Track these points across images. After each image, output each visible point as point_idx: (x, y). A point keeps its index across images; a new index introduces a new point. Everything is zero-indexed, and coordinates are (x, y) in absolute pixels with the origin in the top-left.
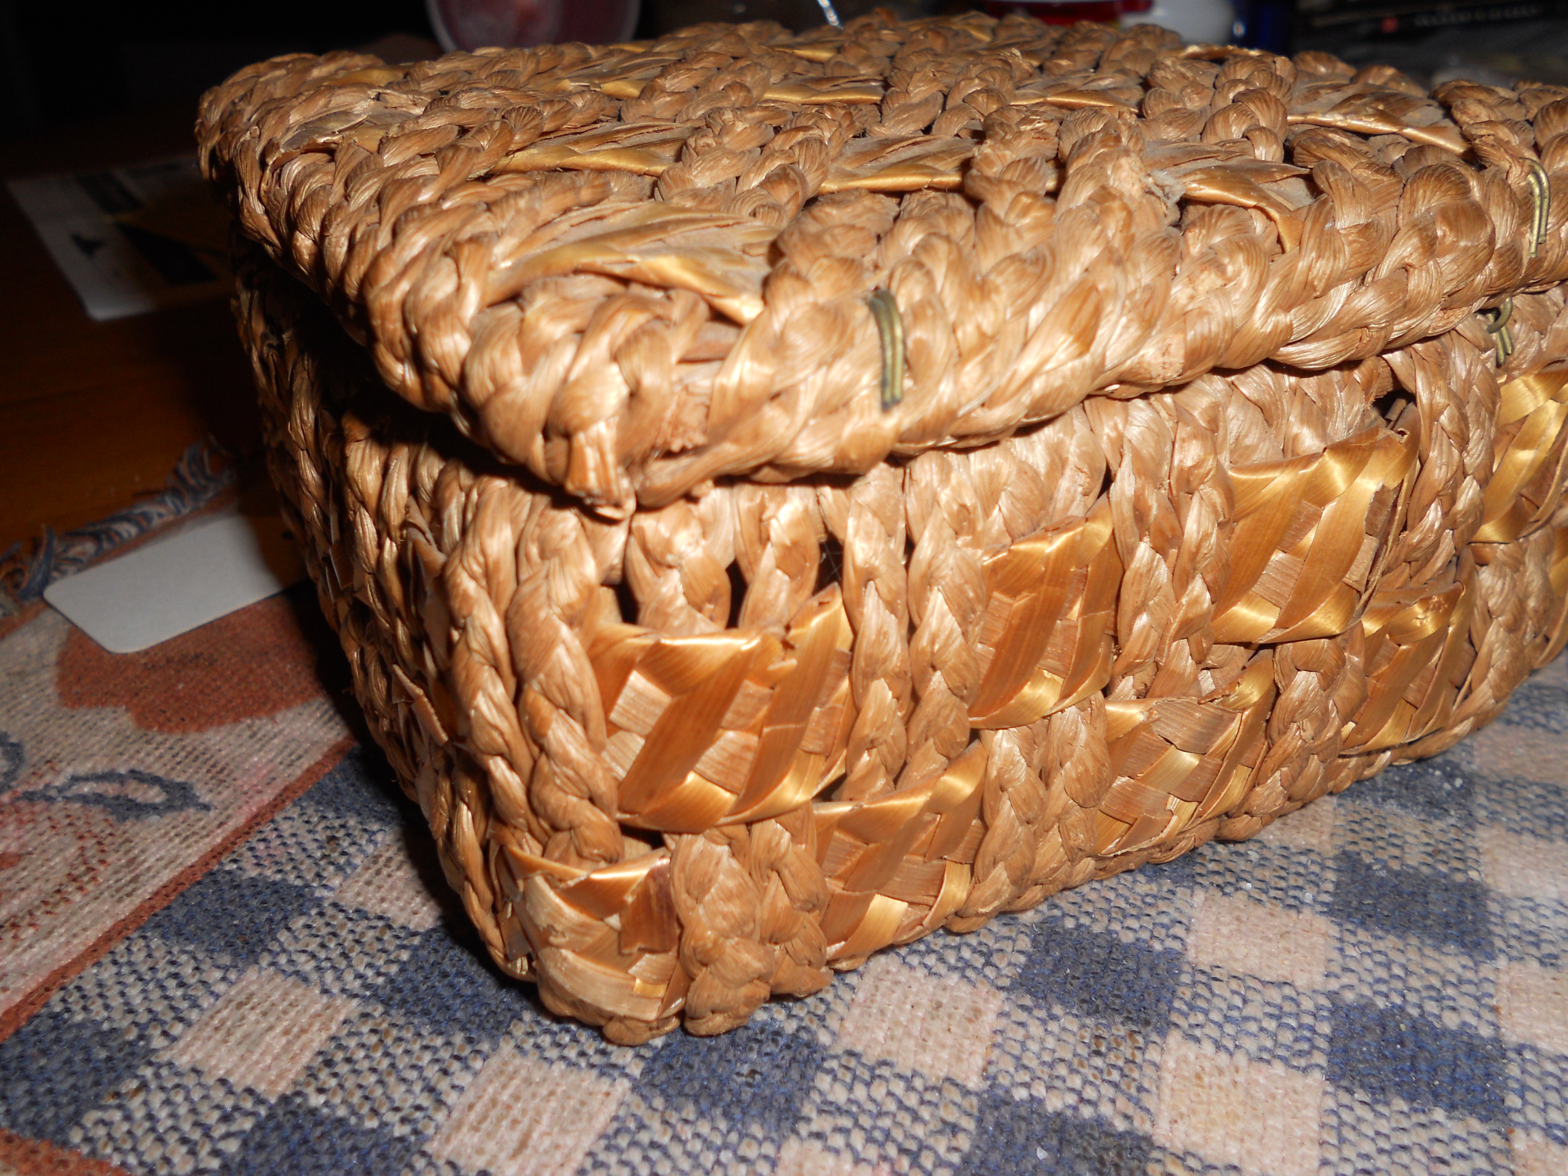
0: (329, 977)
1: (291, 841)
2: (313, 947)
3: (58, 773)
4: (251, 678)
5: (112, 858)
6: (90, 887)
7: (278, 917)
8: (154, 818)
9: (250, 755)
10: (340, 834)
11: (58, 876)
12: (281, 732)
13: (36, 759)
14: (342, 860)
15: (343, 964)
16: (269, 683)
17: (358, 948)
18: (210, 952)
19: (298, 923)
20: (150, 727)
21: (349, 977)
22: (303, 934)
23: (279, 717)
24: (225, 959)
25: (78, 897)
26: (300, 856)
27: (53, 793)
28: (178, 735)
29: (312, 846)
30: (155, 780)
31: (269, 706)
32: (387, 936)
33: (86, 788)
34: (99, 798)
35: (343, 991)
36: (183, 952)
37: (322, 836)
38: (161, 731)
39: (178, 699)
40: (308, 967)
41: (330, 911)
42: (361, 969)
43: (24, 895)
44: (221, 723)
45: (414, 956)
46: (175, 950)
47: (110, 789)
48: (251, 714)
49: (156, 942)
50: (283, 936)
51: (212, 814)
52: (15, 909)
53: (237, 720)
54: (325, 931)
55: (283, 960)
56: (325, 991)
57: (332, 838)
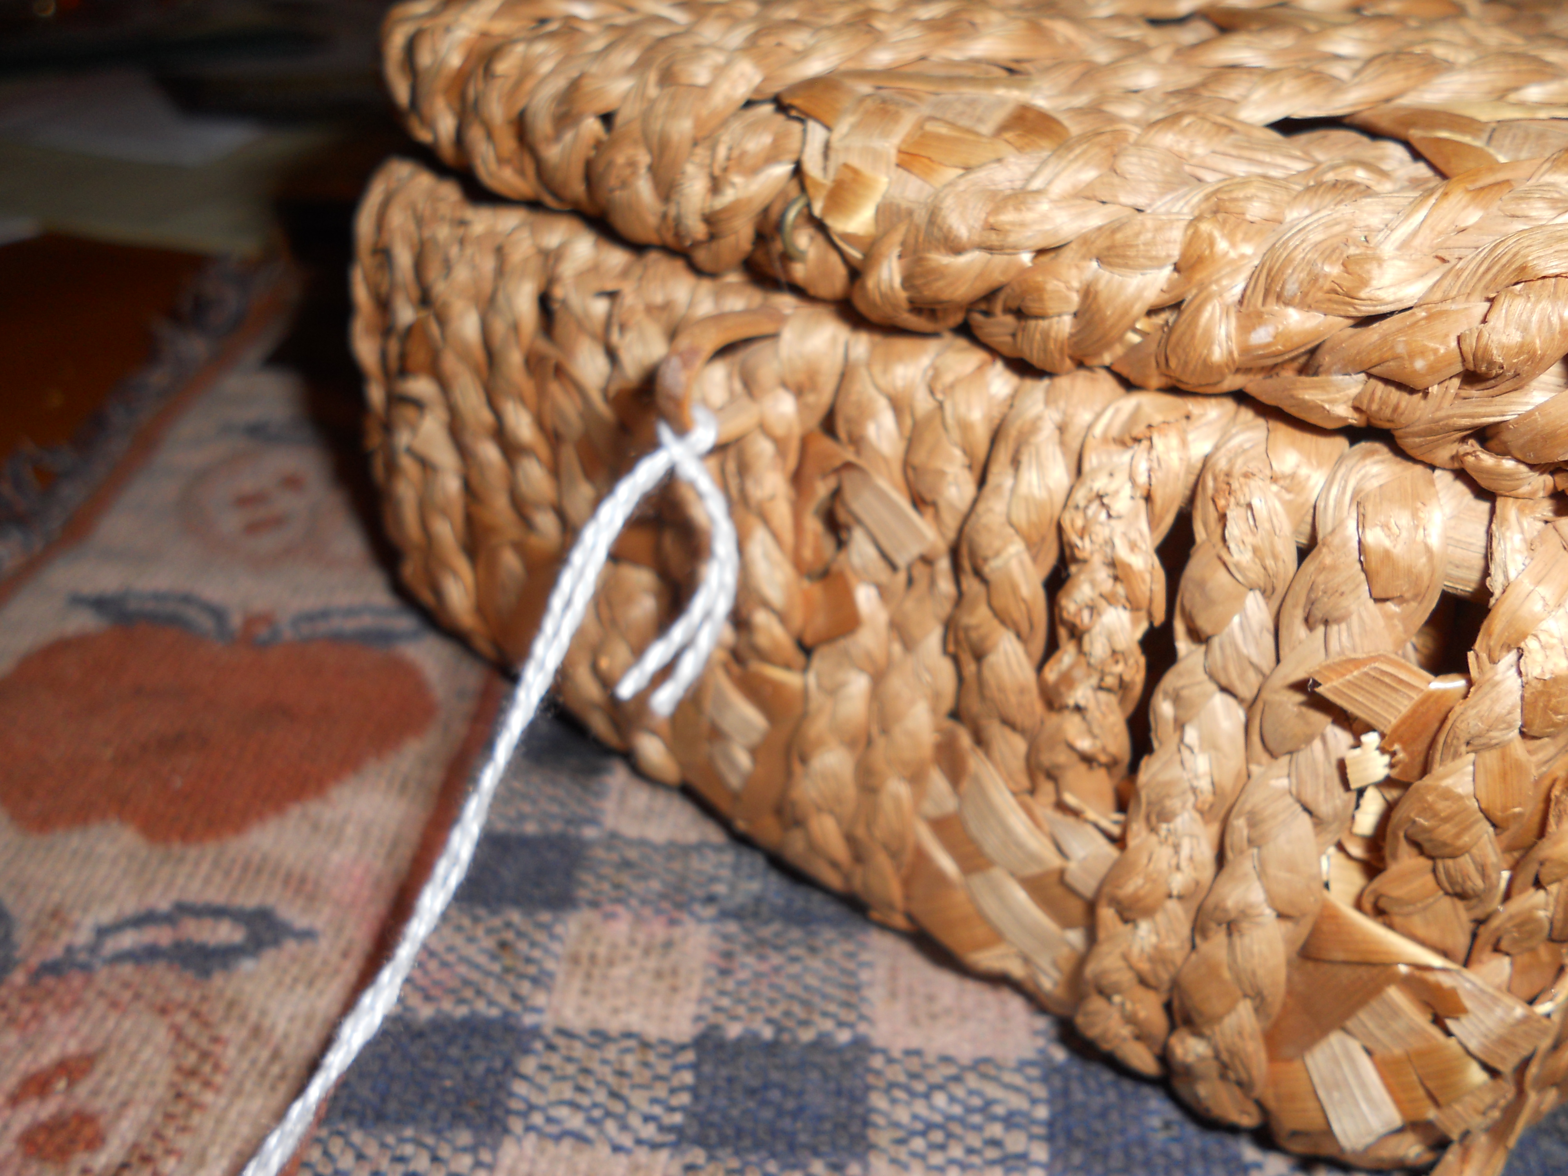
0: (611, 1126)
1: (451, 958)
2: (568, 1093)
3: (75, 927)
5: (226, 1031)
6: (219, 1079)
7: (498, 1064)
8: (247, 965)
9: (328, 854)
10: (510, 936)
11: (164, 1073)
12: (348, 816)
13: (30, 916)
14: (532, 970)
15: (618, 1107)
17: (626, 1082)
18: (437, 1132)
19: (528, 1065)
20: (169, 841)
21: (635, 1121)
22: (544, 1079)
24: (464, 1137)
25: (208, 1097)
26: (475, 976)
27: (82, 957)
28: (214, 846)
29: (482, 960)
30: (218, 912)
32: (652, 1057)
33: (128, 940)
34: (152, 953)
35: (639, 1142)
36: (402, 1140)
37: (489, 943)
38: (187, 843)
40: (576, 1122)
41: (560, 1041)
42: (646, 1108)
43: (131, 1113)
45: (699, 1076)
46: (390, 1139)
47: (163, 936)
49: (357, 1137)
50: (520, 1088)
51: (324, 944)
52: (130, 1137)
54: (571, 1069)
55: (537, 1119)
56: (617, 1149)
57: (504, 945)
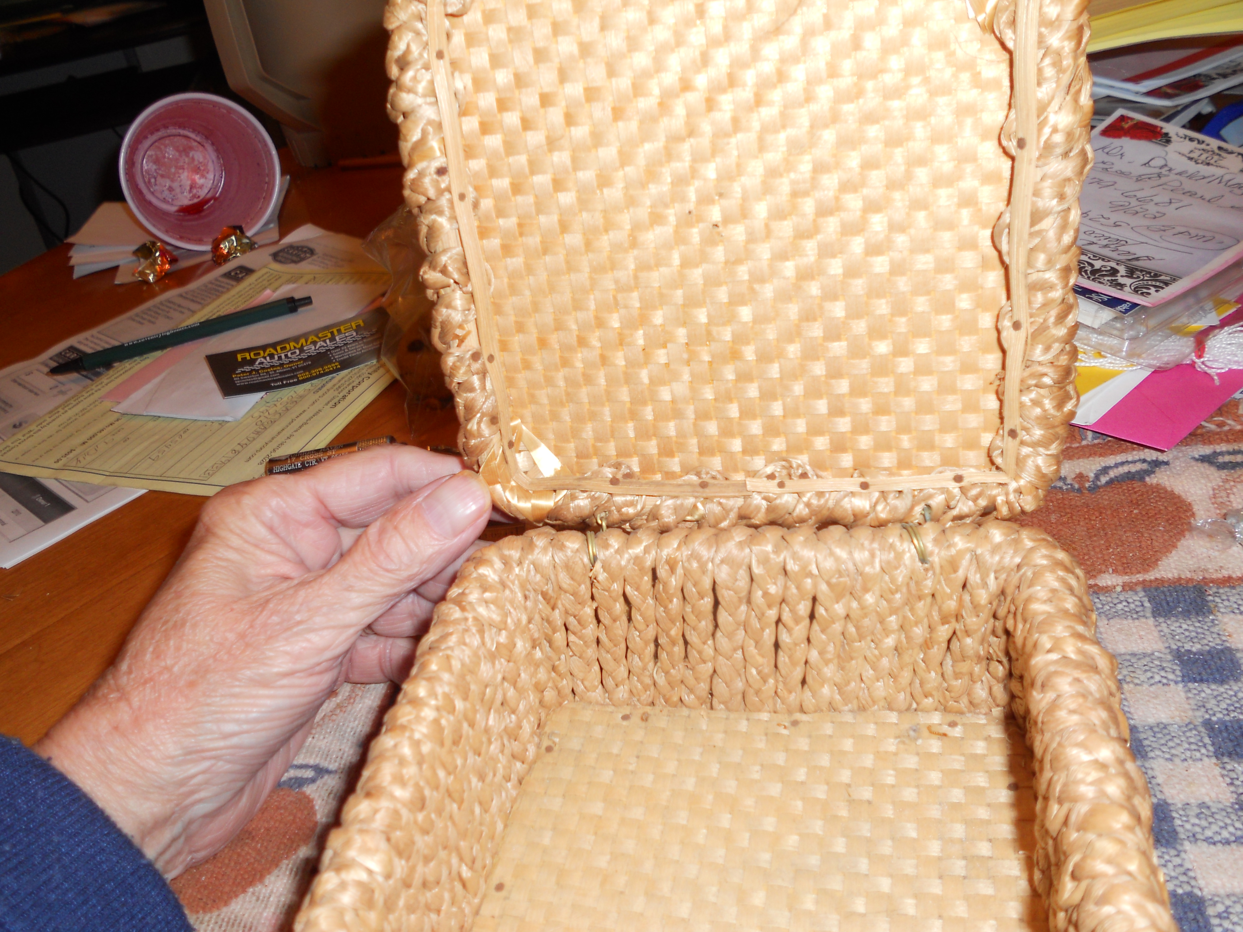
4: (241, 860)
9: (261, 914)
12: (272, 892)
16: (252, 860)
20: (198, 912)
23: (267, 881)
28: (215, 913)
31: (258, 876)
38: (205, 912)
39: (205, 887)
44: (237, 896)
48: (251, 883)
53: (244, 891)
